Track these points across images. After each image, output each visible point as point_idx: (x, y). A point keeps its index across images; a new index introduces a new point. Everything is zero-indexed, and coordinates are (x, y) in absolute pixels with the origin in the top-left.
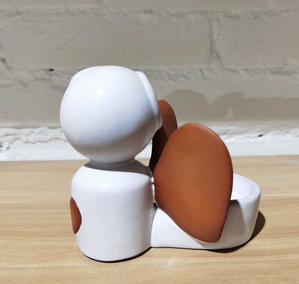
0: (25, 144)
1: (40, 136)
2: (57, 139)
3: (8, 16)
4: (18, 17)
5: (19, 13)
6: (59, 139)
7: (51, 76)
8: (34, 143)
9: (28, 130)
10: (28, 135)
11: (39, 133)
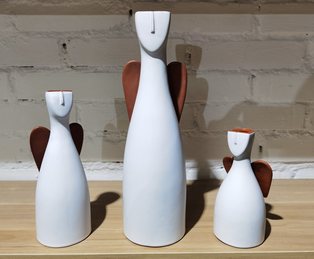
0: (88, 171)
1: (96, 166)
2: (106, 168)
3: (85, 104)
4: (91, 105)
5: (91, 103)
6: (108, 168)
7: (105, 134)
8: (93, 170)
9: (90, 163)
10: (90, 166)
11: (96, 165)
